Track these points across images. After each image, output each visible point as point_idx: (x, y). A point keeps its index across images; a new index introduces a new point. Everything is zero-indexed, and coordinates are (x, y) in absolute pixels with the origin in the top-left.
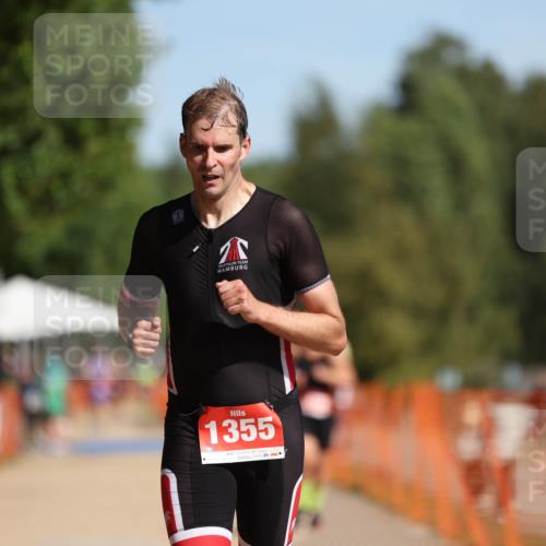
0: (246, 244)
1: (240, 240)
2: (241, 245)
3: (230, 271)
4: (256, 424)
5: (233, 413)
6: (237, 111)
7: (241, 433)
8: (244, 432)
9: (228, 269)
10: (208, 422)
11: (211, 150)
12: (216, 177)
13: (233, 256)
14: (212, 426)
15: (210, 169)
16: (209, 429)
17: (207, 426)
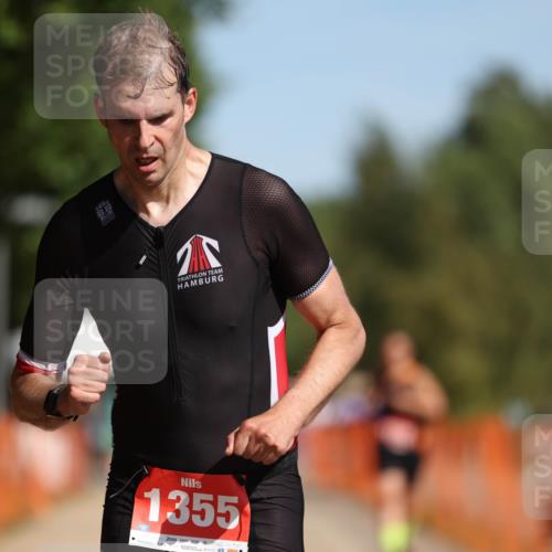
0: (215, 244)
1: (206, 240)
2: (209, 246)
3: (198, 287)
4: (215, 504)
5: (184, 482)
6: (172, 59)
7: (192, 512)
8: (196, 513)
9: (193, 283)
10: (149, 490)
11: (144, 125)
12: (155, 159)
13: (199, 263)
14: (154, 496)
15: (145, 150)
16: (148, 500)
17: (146, 495)
